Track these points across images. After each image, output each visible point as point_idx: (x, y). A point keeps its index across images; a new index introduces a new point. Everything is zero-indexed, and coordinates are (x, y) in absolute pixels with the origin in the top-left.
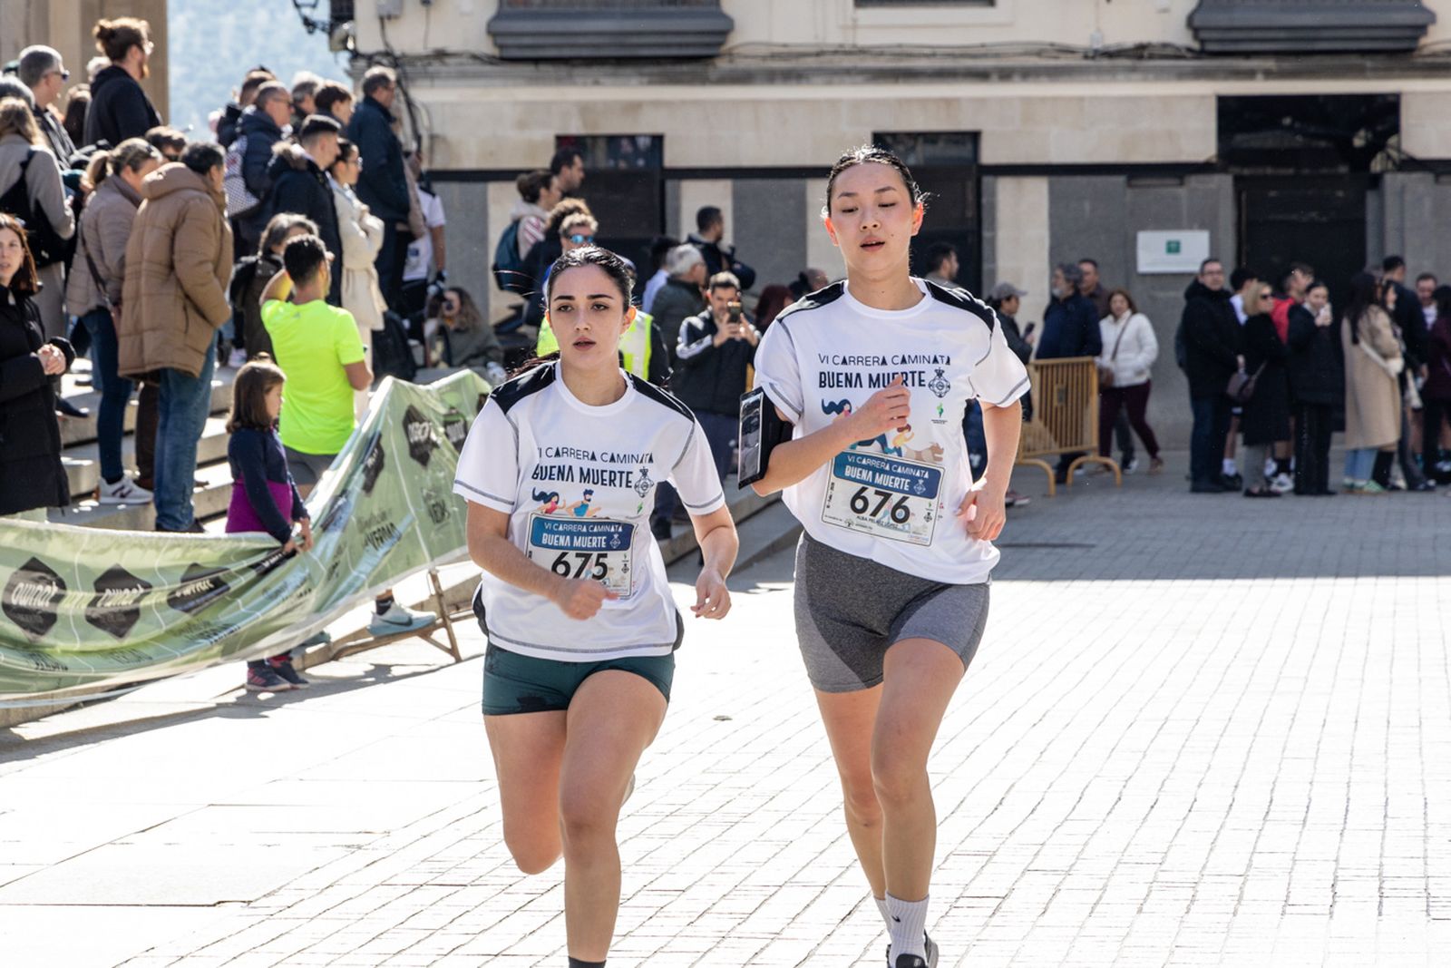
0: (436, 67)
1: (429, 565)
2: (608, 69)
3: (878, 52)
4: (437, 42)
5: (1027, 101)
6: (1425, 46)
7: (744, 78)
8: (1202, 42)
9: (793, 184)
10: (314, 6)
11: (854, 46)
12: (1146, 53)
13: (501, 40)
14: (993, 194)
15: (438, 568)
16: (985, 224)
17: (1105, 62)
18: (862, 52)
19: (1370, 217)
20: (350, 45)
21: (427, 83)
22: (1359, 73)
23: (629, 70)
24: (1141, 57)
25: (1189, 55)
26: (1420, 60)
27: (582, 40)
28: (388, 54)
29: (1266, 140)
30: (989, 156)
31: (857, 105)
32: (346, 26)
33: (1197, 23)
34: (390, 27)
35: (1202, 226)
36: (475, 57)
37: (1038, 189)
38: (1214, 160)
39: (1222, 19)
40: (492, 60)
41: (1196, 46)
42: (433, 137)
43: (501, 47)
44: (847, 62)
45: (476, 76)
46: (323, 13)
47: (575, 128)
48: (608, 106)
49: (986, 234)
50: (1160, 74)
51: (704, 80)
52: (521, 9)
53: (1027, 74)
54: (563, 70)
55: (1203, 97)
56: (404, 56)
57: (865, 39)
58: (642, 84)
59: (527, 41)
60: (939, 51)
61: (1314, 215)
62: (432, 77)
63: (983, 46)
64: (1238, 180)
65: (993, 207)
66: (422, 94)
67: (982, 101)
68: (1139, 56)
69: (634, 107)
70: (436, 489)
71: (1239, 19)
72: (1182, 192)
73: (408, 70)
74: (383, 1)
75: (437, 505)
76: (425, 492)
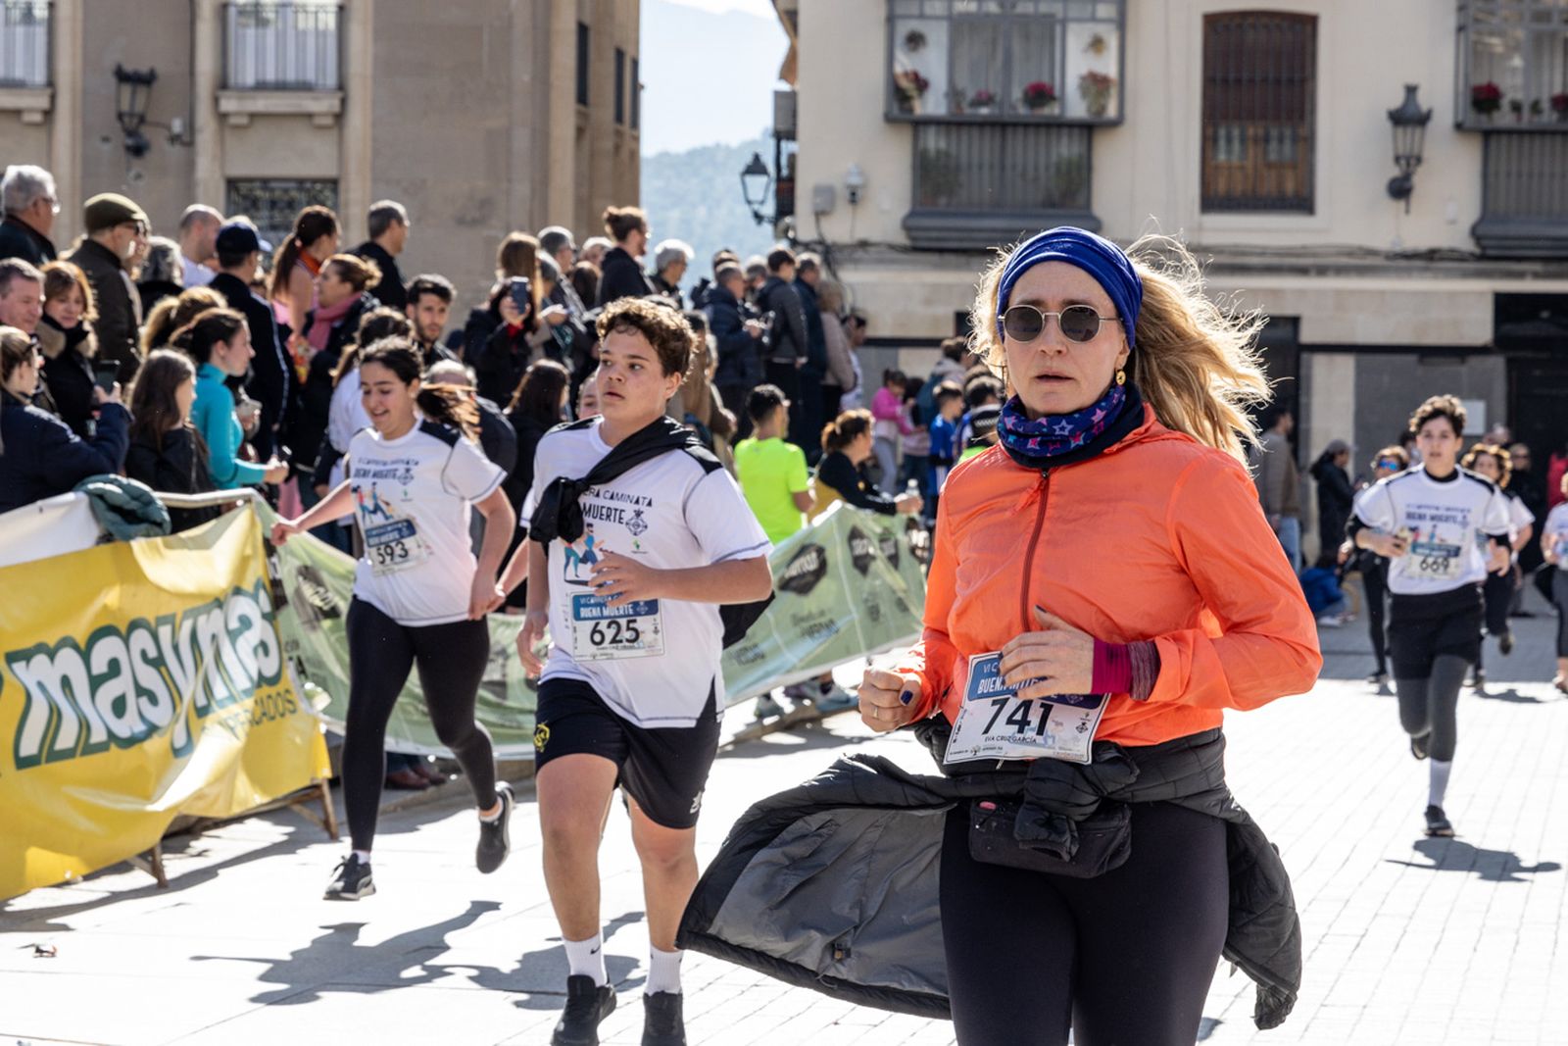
0: (860, 254)
3: (1219, 250)
4: (862, 233)
5: (1338, 293)
8: (1484, 248)
10: (762, 203)
11: (1200, 244)
12: (1437, 256)
13: (915, 234)
14: (1309, 367)
16: (1302, 392)
17: (1403, 263)
18: (1206, 249)
20: (791, 234)
21: (852, 267)
24: (1432, 260)
25: (1472, 258)
28: (821, 242)
29: (1527, 329)
30: (1307, 335)
32: (788, 220)
33: (1480, 231)
34: (823, 220)
35: (1479, 397)
36: (892, 247)
37: (1346, 364)
38: (1490, 344)
39: (1498, 230)
40: (904, 249)
41: (1477, 251)
43: (913, 239)
45: (893, 262)
46: (769, 209)
49: (1303, 400)
50: (1449, 274)
52: (930, 208)
53: (1340, 270)
54: (962, 259)
55: (1481, 294)
56: (835, 245)
57: (1210, 239)
59: (934, 234)
60: (1267, 251)
62: (856, 262)
63: (1304, 247)
64: (1509, 361)
65: (1309, 378)
66: (848, 275)
67: (1302, 293)
68: (1430, 259)
70: (873, 594)
71: (1514, 229)
72: (1464, 369)
73: (838, 255)
74: (818, 200)
75: (873, 607)
76: (865, 596)
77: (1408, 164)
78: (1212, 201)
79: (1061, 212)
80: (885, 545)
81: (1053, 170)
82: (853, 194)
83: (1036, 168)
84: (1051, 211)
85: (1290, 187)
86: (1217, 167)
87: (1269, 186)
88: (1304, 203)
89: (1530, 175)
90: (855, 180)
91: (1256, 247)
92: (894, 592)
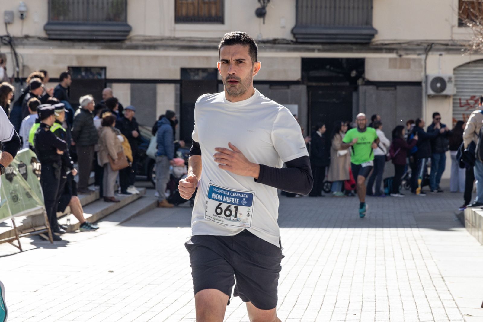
0: (25, 41)
1: (11, 217)
2: (87, 43)
3: (183, 40)
4: (25, 33)
6: (374, 42)
7: (135, 47)
8: (296, 39)
9: (151, 85)
11: (174, 37)
12: (277, 42)
13: (49, 32)
15: (15, 218)
17: (263, 45)
18: (177, 39)
19: (354, 101)
21: (22, 47)
22: (351, 50)
23: (94, 44)
24: (275, 43)
25: (292, 43)
26: (371, 47)
27: (77, 33)
28: (8, 36)
29: (320, 73)
31: (175, 58)
33: (295, 31)
34: (9, 26)
35: (295, 103)
36: (39, 38)
38: (300, 80)
39: (303, 31)
40: (45, 39)
41: (294, 40)
42: (24, 66)
43: (49, 35)
44: (172, 43)
45: (40, 45)
47: (75, 64)
48: (87, 57)
50: (282, 50)
51: (120, 48)
52: (56, 21)
54: (70, 43)
55: (296, 58)
56: (14, 37)
57: (178, 35)
58: (99, 49)
59: (58, 33)
60: (204, 40)
61: (334, 100)
62: (24, 45)
64: (308, 87)
66: (20, 51)
69: (96, 57)
70: (15, 190)
71: (309, 31)
72: (289, 91)
73: (15, 42)
74: (7, 18)
75: (15, 196)
76: (11, 191)
77: (264, 2)
78: (179, 19)
79: (115, 23)
80: (20, 169)
81: (110, 4)
82: (22, 15)
83: (103, 3)
84: (110, 23)
85: (213, 12)
86: (182, 4)
87: (204, 12)
88: (219, 19)
89: (316, 7)
90: (23, 9)
91: (198, 38)
92: (25, 189)
